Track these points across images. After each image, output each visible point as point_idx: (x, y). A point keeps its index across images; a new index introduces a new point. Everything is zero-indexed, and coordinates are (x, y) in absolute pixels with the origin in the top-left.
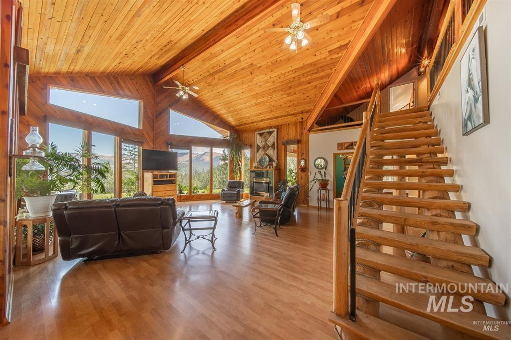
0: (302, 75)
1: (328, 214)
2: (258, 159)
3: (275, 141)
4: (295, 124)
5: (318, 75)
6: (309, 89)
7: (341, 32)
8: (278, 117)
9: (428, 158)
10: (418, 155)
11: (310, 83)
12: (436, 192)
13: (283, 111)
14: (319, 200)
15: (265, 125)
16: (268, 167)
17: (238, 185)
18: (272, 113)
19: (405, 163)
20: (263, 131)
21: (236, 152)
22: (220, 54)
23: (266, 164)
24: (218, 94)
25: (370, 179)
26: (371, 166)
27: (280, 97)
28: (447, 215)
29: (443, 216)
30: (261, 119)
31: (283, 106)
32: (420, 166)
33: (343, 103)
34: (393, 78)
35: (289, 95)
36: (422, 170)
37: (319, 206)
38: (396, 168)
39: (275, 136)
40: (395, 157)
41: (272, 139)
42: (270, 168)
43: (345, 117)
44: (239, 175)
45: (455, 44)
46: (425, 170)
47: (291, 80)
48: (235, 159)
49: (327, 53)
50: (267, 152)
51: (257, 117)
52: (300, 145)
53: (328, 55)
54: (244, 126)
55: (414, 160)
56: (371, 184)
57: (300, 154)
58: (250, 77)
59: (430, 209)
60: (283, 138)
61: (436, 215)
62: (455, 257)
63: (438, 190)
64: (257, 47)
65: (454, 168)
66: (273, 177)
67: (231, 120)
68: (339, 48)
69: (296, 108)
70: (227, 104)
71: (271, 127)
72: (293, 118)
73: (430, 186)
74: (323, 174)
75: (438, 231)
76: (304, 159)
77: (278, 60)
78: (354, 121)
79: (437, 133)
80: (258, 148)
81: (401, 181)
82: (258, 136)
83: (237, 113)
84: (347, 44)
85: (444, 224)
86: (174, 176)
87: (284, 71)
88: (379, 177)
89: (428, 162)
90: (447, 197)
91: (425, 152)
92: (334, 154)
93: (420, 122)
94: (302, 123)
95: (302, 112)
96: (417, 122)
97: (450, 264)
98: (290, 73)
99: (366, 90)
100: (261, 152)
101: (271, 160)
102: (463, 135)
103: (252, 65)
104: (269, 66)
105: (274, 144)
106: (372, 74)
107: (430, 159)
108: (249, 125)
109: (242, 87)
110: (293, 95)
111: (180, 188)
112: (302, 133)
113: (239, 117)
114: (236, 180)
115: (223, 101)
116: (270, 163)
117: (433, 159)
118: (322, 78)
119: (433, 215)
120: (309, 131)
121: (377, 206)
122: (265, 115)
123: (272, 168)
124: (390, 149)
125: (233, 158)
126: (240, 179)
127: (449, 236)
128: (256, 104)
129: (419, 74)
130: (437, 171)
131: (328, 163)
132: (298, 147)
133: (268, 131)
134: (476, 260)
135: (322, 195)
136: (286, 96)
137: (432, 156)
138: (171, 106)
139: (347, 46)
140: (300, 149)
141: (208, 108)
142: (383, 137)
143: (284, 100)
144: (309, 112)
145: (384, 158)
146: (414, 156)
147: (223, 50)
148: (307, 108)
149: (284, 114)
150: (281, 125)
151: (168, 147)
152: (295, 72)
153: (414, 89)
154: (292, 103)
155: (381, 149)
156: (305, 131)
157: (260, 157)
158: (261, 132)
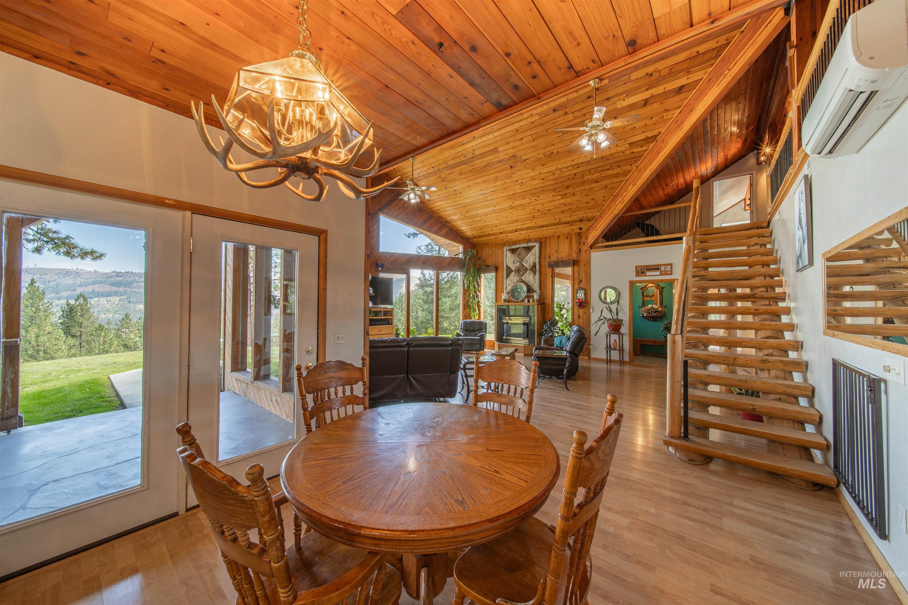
0: (588, 172)
1: (622, 368)
2: (509, 288)
3: (537, 261)
4: (569, 236)
5: (610, 172)
6: (595, 189)
7: (648, 122)
8: (543, 226)
9: (762, 293)
10: (752, 288)
11: (597, 182)
12: (769, 331)
13: (552, 217)
14: (609, 348)
15: (521, 237)
16: (526, 300)
17: (477, 327)
18: (535, 221)
19: (734, 298)
20: (517, 246)
21: (473, 277)
22: (468, 142)
23: (523, 295)
24: (455, 192)
25: (693, 317)
26: (693, 301)
27: (550, 199)
28: (779, 354)
29: (775, 356)
30: (514, 228)
31: (553, 211)
32: (753, 302)
33: (643, 208)
34: (719, 168)
35: (564, 196)
36: (755, 307)
37: (609, 358)
38: (724, 304)
39: (537, 254)
40: (723, 291)
41: (532, 258)
42: (529, 301)
43: (643, 225)
44: (477, 312)
45: (792, 166)
46: (758, 307)
47: (571, 177)
48: (471, 288)
49: (627, 145)
50: (523, 278)
51: (509, 225)
52: (576, 268)
53: (628, 147)
54: (487, 238)
55: (747, 295)
56: (695, 323)
57: (577, 282)
58: (509, 171)
59: (763, 349)
60: (549, 257)
61: (768, 355)
62: (781, 390)
63: (773, 330)
64: (527, 135)
65: (792, 305)
66: (534, 316)
67: (465, 228)
68: (644, 140)
69: (573, 214)
70: (465, 207)
71: (529, 241)
72: (567, 228)
73: (763, 325)
74: (614, 311)
75: (769, 370)
76: (582, 289)
77: (555, 151)
78: (661, 235)
79: (776, 261)
80: (509, 271)
81: (730, 319)
82: (509, 254)
83: (479, 219)
84: (656, 136)
85: (773, 362)
86: (389, 313)
87: (560, 166)
88: (703, 315)
89: (763, 298)
90: (781, 337)
91: (760, 285)
92: (630, 281)
93: (756, 244)
94: (579, 235)
95: (581, 220)
96: (752, 243)
97: (778, 396)
98: (569, 168)
99: (677, 187)
100: (514, 278)
101: (530, 290)
102: (797, 271)
103: (514, 156)
104: (540, 159)
105: (534, 266)
106: (689, 166)
107: (765, 295)
108: (494, 237)
109: (494, 185)
110: (571, 196)
111: (396, 331)
112: (580, 250)
113: (481, 224)
114: (473, 320)
115: (458, 203)
116: (529, 294)
117: (771, 294)
118: (616, 176)
119: (764, 355)
120: (591, 247)
121: (703, 347)
122: (522, 223)
123: (533, 301)
124: (716, 280)
125: (469, 287)
126: (479, 318)
127: (779, 373)
128: (512, 207)
129: (759, 163)
130: (773, 308)
131: (621, 296)
132: (573, 271)
133: (525, 245)
134: (800, 391)
135: (612, 341)
136: (559, 197)
137: (768, 290)
138: (380, 209)
139: (656, 138)
140: (576, 274)
141: (433, 212)
142: (706, 264)
143: (556, 203)
144: (593, 220)
145: (709, 292)
146: (748, 291)
147: (474, 138)
148: (590, 215)
149: (553, 221)
150: (546, 237)
151: (377, 271)
152: (578, 167)
153: (751, 185)
154: (567, 208)
155: (704, 280)
156: (584, 248)
157: (512, 284)
158: (513, 247)
